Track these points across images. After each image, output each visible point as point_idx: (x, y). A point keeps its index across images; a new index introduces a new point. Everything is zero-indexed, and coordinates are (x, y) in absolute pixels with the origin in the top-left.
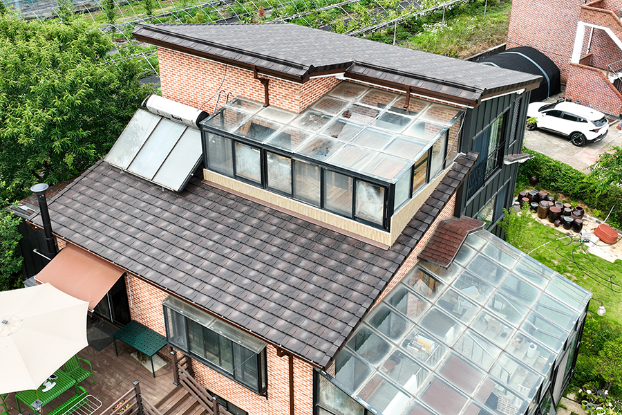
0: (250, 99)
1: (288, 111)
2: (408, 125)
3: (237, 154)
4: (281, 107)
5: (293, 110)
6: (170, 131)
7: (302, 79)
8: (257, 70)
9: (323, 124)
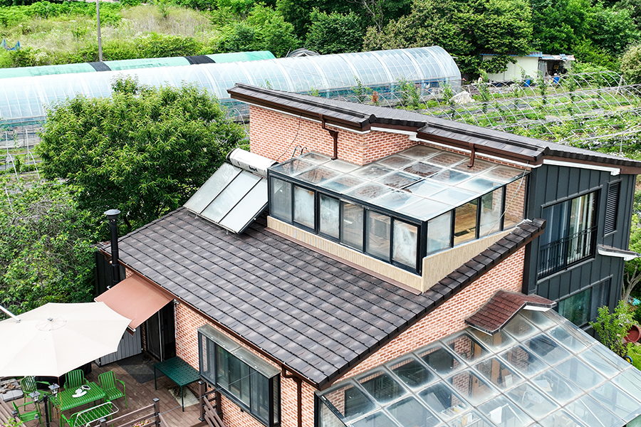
0: (322, 153)
1: (353, 163)
2: (465, 180)
3: (296, 199)
4: (347, 160)
5: (357, 162)
6: (247, 180)
8: (325, 119)
9: (380, 174)
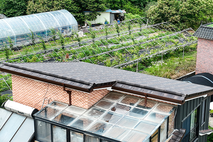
0: (61, 102)
1: (82, 108)
2: (147, 114)
3: (54, 132)
4: (78, 105)
6: (17, 120)
7: (89, 91)
8: (65, 86)
9: (101, 114)
